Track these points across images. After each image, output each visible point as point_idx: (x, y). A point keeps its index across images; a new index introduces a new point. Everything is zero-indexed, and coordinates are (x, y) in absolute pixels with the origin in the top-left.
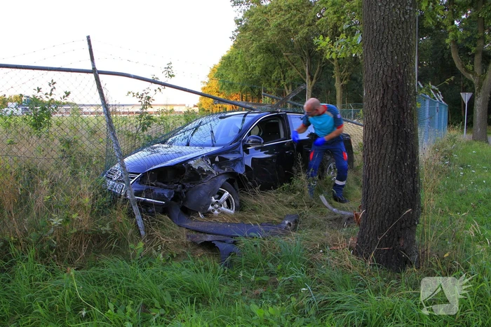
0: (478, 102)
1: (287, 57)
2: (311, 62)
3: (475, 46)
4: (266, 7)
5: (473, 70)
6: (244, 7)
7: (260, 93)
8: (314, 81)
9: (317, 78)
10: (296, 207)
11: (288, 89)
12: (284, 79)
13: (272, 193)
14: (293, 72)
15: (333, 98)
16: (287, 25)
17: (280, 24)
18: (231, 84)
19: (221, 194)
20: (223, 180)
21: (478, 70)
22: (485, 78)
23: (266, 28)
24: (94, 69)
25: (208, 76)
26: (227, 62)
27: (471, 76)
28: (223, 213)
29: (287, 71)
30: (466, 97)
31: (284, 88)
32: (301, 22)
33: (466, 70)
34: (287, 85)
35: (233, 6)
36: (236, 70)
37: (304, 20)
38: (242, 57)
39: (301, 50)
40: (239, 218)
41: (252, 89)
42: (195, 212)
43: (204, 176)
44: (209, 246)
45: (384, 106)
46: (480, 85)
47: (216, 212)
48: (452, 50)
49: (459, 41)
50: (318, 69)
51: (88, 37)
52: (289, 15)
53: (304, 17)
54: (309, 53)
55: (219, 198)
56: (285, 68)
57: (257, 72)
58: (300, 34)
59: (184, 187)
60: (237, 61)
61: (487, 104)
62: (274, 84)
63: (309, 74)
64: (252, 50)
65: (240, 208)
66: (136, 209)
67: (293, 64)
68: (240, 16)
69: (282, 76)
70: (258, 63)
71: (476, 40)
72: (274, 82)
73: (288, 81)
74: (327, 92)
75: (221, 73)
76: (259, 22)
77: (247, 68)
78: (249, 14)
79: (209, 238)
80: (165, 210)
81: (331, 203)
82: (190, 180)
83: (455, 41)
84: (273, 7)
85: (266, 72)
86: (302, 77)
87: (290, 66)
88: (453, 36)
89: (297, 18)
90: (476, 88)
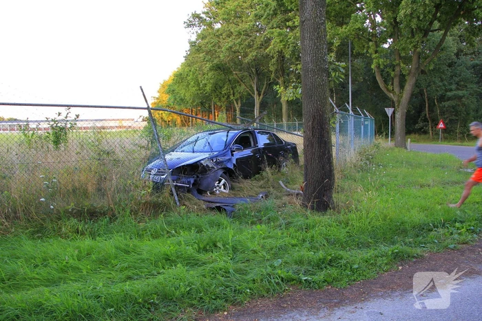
0: (398, 116)
1: (236, 74)
2: (259, 79)
3: (394, 70)
4: (218, 30)
5: (393, 90)
6: (196, 29)
7: (210, 107)
8: (261, 97)
9: (264, 94)
10: (265, 188)
11: (237, 104)
12: (234, 94)
13: (249, 181)
14: (242, 88)
15: (279, 111)
16: (237, 48)
17: (231, 47)
18: (182, 100)
19: (220, 181)
20: (221, 172)
21: (397, 90)
22: (402, 97)
23: (218, 50)
24: (148, 107)
25: (158, 92)
26: (180, 78)
27: (392, 94)
28: (222, 192)
29: (236, 87)
30: (389, 111)
31: (233, 103)
32: (250, 46)
33: (388, 90)
34: (237, 100)
35: (185, 27)
36: (188, 86)
37: (253, 44)
38: (194, 74)
39: (249, 68)
40: (233, 194)
41: (202, 103)
42: (206, 192)
43: (210, 170)
44: (219, 208)
45: (313, 127)
46: (399, 102)
47: (218, 192)
48: (376, 74)
49: (382, 67)
50: (265, 86)
51: (141, 87)
52: (239, 40)
53: (253, 41)
54: (257, 71)
55: (219, 183)
56: (234, 84)
57: (208, 88)
58: (250, 57)
59: (198, 177)
60: (189, 78)
61: (404, 117)
62: (223, 99)
63: (257, 90)
64: (206, 70)
65: (232, 188)
66: (173, 190)
67: (242, 81)
68: (194, 38)
69: (232, 92)
70: (208, 80)
71: (394, 66)
72: (223, 97)
73: (238, 96)
74: (273, 106)
75: (172, 89)
76: (212, 45)
77: (199, 85)
78: (202, 37)
79: (218, 205)
80: (189, 191)
81: (286, 186)
82: (201, 173)
83: (378, 67)
84: (224, 31)
85: (217, 88)
86: (251, 93)
87: (238, 82)
88: (376, 63)
89: (246, 43)
90: (396, 105)
